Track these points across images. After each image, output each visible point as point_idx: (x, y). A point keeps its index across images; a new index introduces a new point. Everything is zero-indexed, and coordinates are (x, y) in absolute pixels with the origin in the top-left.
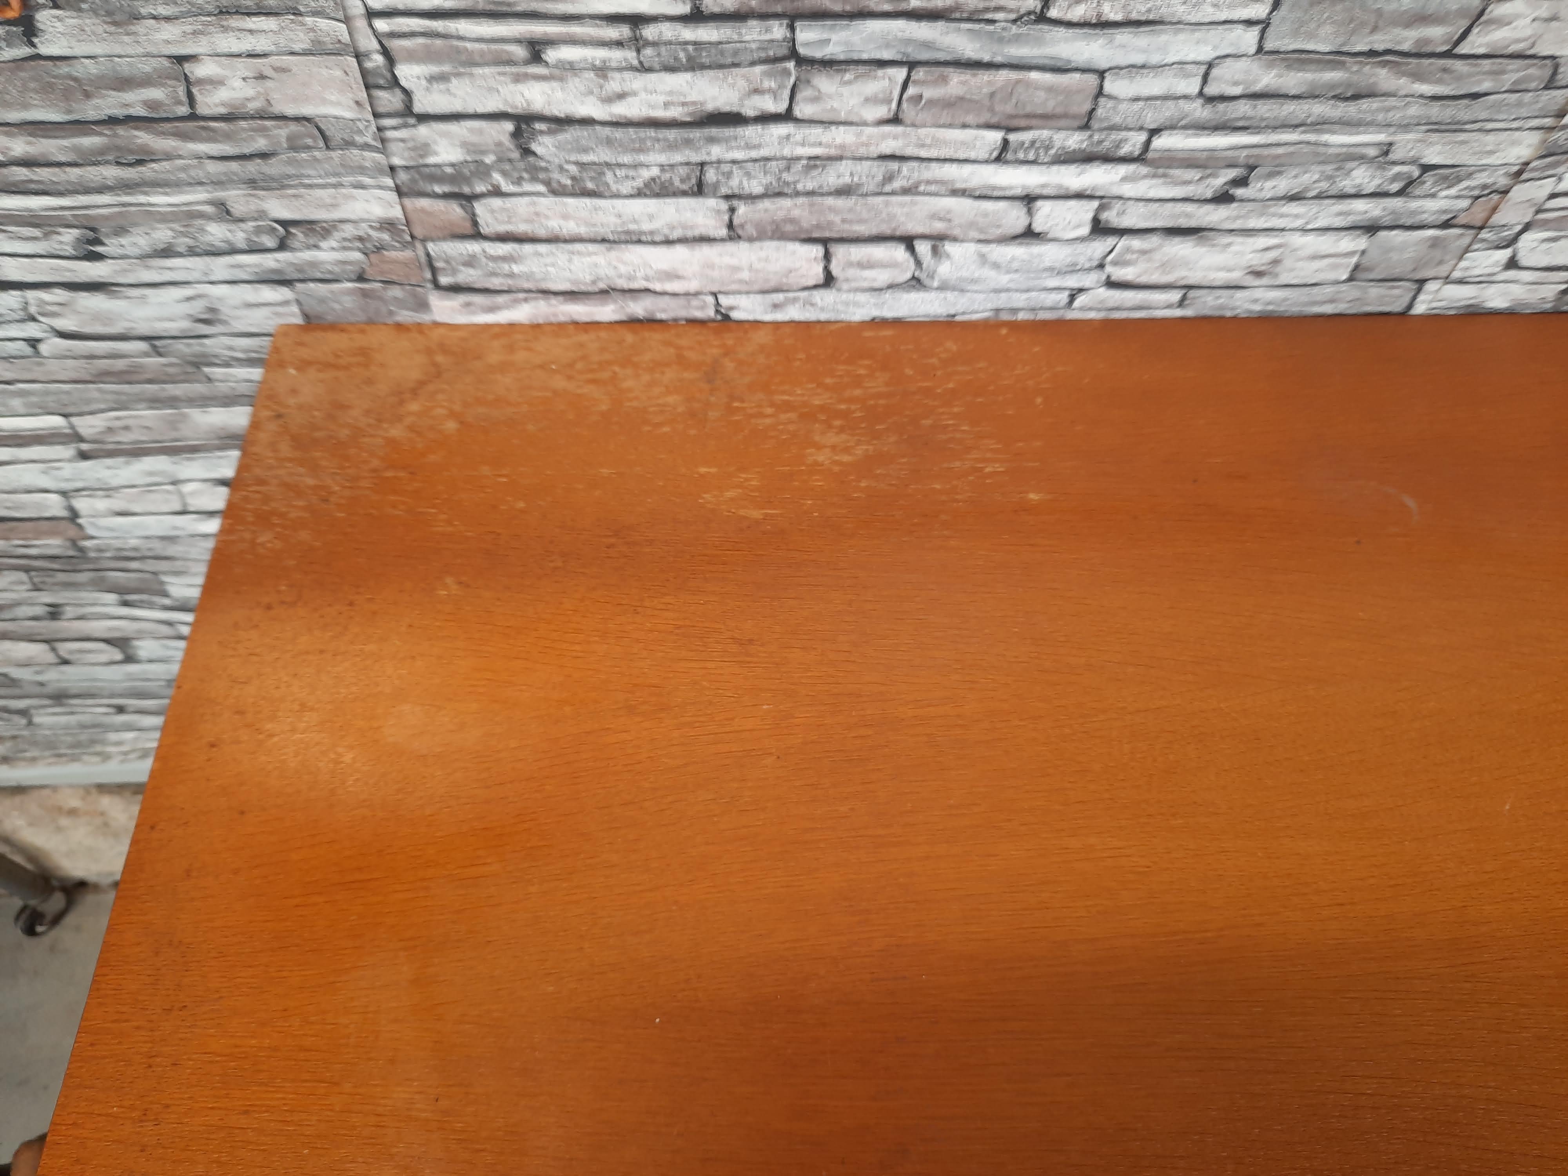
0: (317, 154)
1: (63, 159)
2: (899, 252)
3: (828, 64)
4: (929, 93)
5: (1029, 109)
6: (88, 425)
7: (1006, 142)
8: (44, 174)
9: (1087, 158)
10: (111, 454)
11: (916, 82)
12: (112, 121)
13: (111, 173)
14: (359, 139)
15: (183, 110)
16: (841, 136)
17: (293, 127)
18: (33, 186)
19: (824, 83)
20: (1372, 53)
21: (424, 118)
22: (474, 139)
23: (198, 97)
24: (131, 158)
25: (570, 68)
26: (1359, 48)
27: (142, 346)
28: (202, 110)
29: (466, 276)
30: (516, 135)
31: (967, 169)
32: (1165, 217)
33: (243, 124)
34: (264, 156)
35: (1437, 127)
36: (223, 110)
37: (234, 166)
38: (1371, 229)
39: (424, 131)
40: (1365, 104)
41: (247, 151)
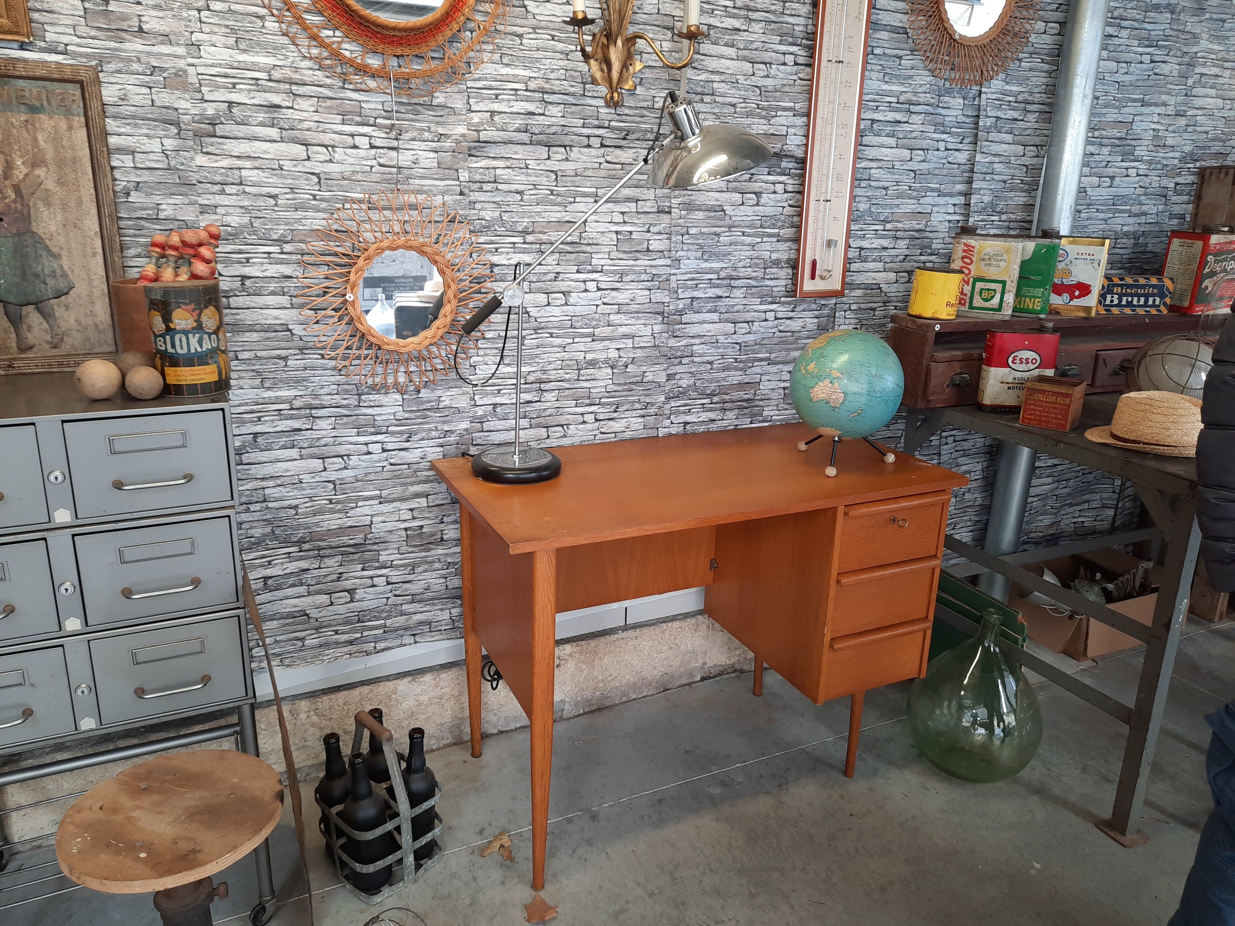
0: (457, 415)
1: (413, 418)
2: (560, 428)
3: (546, 391)
4: (562, 395)
5: (579, 396)
6: (385, 493)
7: (576, 403)
8: (408, 421)
9: (591, 405)
10: (387, 502)
11: (559, 393)
12: (424, 410)
14: (465, 411)
15: (436, 407)
16: (549, 404)
17: (454, 410)
18: (405, 424)
19: (545, 394)
20: (630, 383)
21: (477, 406)
22: (485, 409)
24: (425, 417)
25: (505, 394)
27: (406, 466)
28: (439, 407)
29: (479, 441)
30: (493, 408)
31: (571, 409)
32: (607, 416)
33: (446, 409)
36: (443, 407)
37: (441, 418)
38: (643, 416)
39: (477, 408)
41: (444, 415)
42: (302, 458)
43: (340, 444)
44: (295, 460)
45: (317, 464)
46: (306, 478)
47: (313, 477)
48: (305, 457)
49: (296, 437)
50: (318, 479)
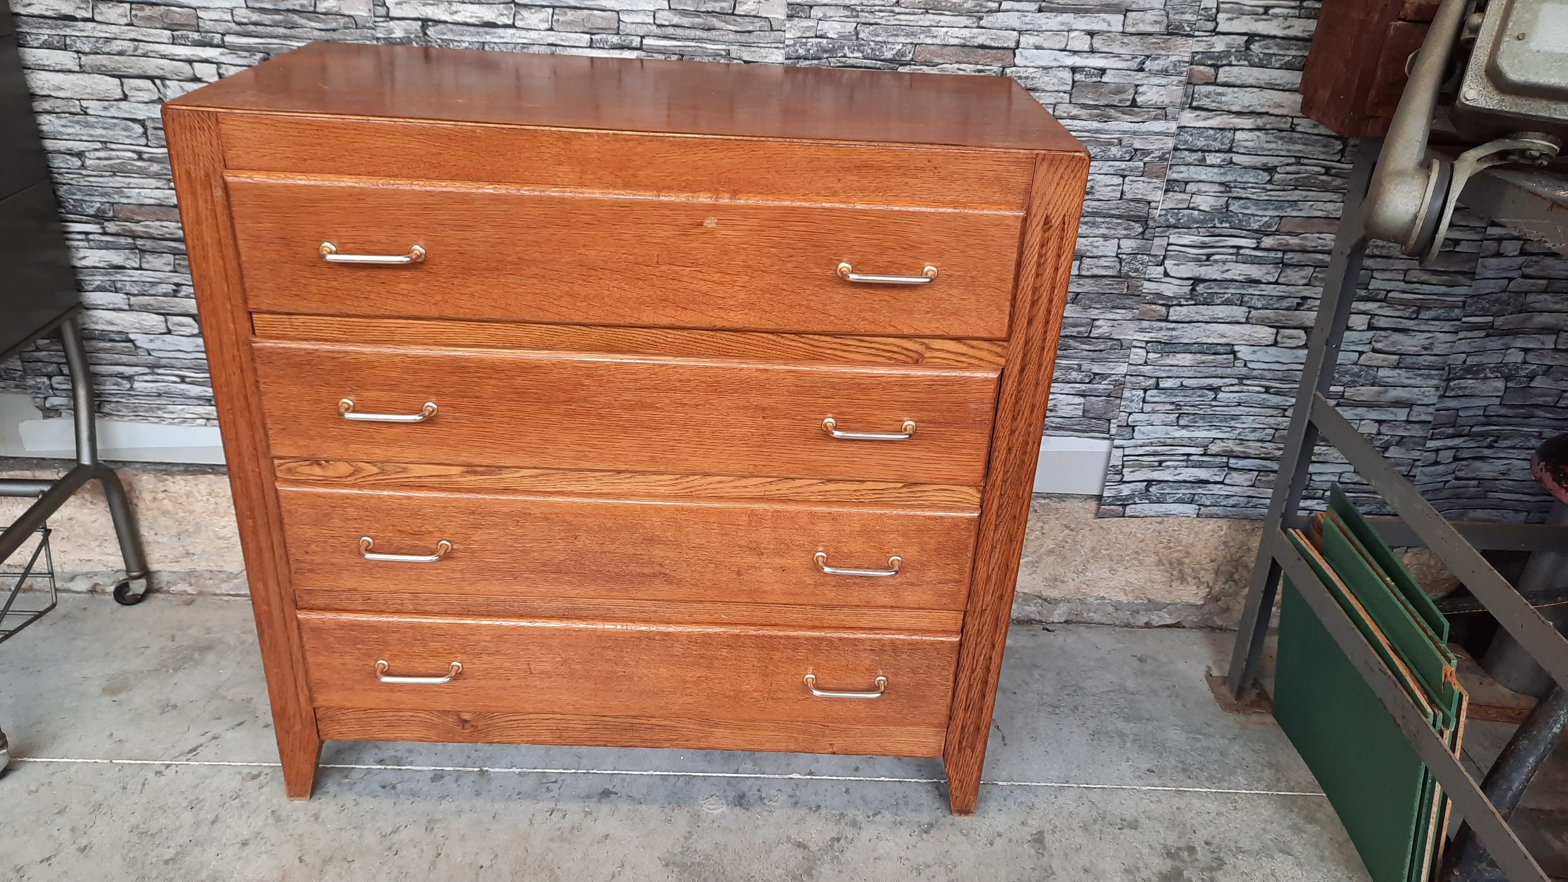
0: (353, 31)
1: (267, 23)
3: (525, 6)
4: (561, 19)
5: (597, 26)
7: (591, 39)
8: (260, 29)
9: (622, 48)
11: (557, 14)
12: (288, 11)
13: (281, 31)
14: (367, 25)
15: (312, 9)
16: (533, 35)
17: (347, 19)
18: (254, 34)
19: (525, 13)
20: (708, 12)
21: (393, 19)
22: (408, 28)
23: (318, 4)
24: (290, 26)
26: (703, 10)
28: (318, 10)
30: (422, 27)
31: (580, 50)
33: (330, 17)
34: (334, 30)
35: (742, 45)
36: (324, 10)
37: (323, 33)
39: (391, 23)
40: (713, 32)
41: (329, 27)
42: (82, 70)
43: (144, 55)
44: (70, 71)
45: (110, 85)
46: (94, 107)
47: (105, 108)
48: (88, 69)
49: (69, 31)
50: (113, 112)
